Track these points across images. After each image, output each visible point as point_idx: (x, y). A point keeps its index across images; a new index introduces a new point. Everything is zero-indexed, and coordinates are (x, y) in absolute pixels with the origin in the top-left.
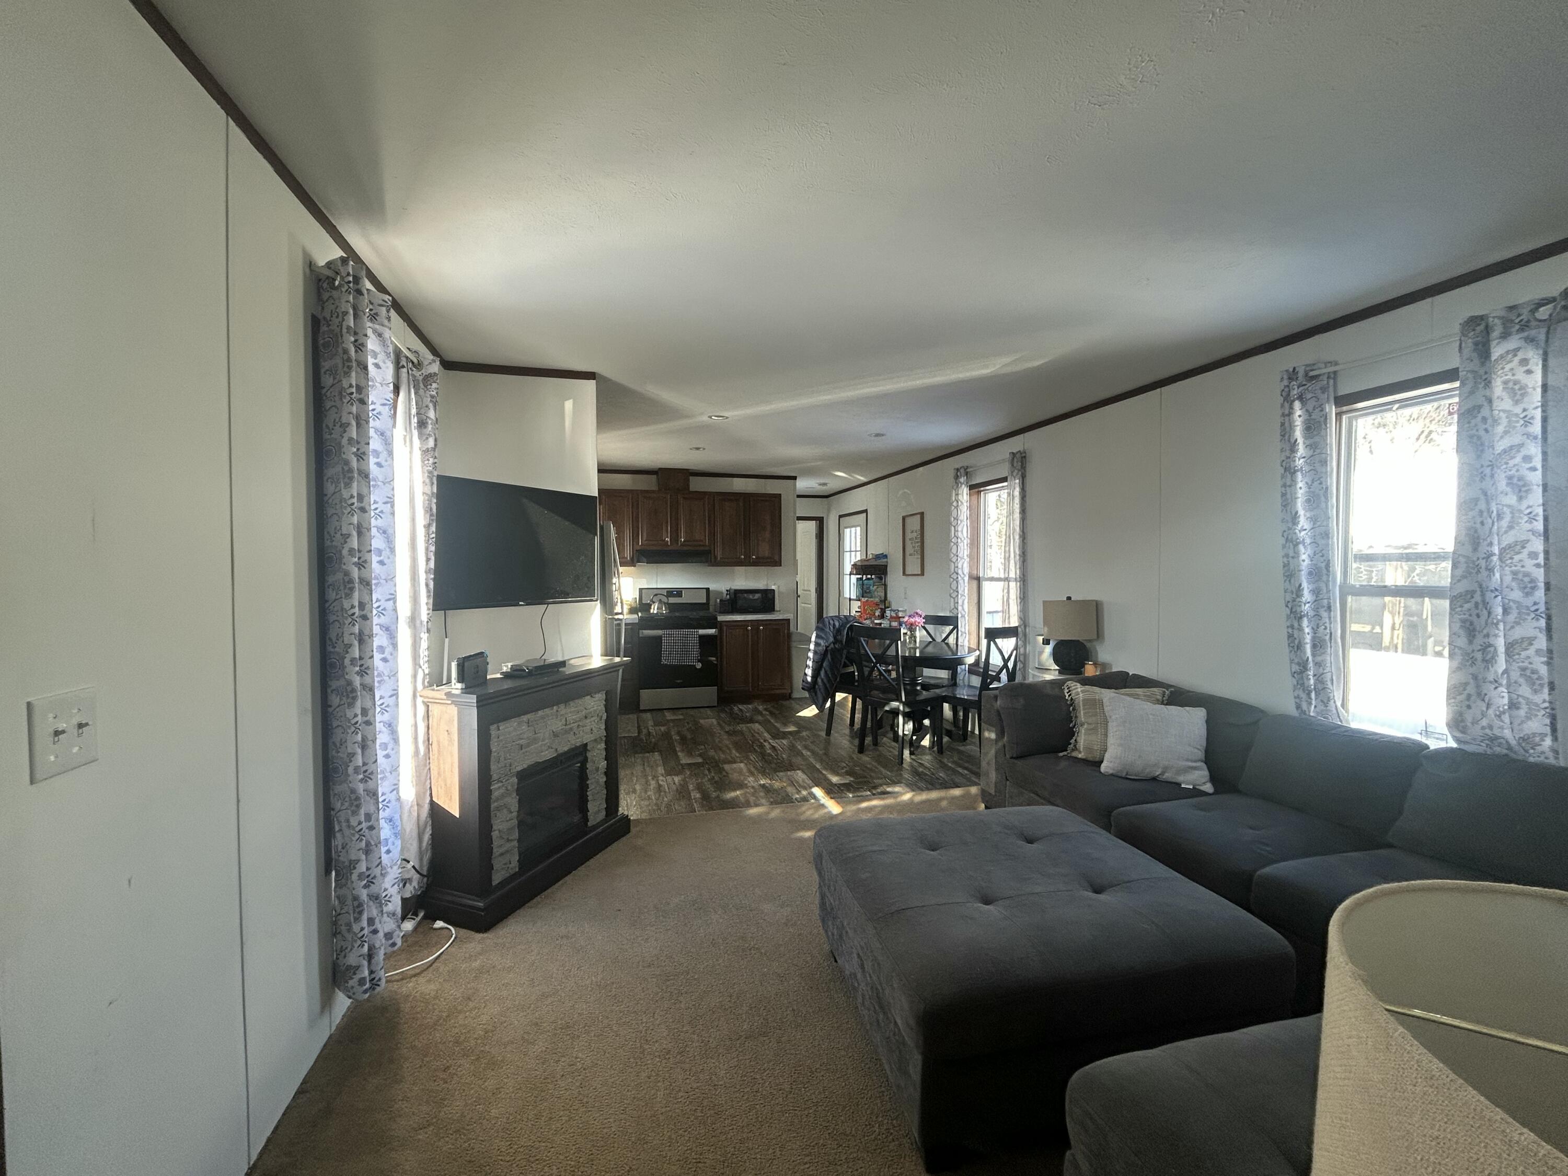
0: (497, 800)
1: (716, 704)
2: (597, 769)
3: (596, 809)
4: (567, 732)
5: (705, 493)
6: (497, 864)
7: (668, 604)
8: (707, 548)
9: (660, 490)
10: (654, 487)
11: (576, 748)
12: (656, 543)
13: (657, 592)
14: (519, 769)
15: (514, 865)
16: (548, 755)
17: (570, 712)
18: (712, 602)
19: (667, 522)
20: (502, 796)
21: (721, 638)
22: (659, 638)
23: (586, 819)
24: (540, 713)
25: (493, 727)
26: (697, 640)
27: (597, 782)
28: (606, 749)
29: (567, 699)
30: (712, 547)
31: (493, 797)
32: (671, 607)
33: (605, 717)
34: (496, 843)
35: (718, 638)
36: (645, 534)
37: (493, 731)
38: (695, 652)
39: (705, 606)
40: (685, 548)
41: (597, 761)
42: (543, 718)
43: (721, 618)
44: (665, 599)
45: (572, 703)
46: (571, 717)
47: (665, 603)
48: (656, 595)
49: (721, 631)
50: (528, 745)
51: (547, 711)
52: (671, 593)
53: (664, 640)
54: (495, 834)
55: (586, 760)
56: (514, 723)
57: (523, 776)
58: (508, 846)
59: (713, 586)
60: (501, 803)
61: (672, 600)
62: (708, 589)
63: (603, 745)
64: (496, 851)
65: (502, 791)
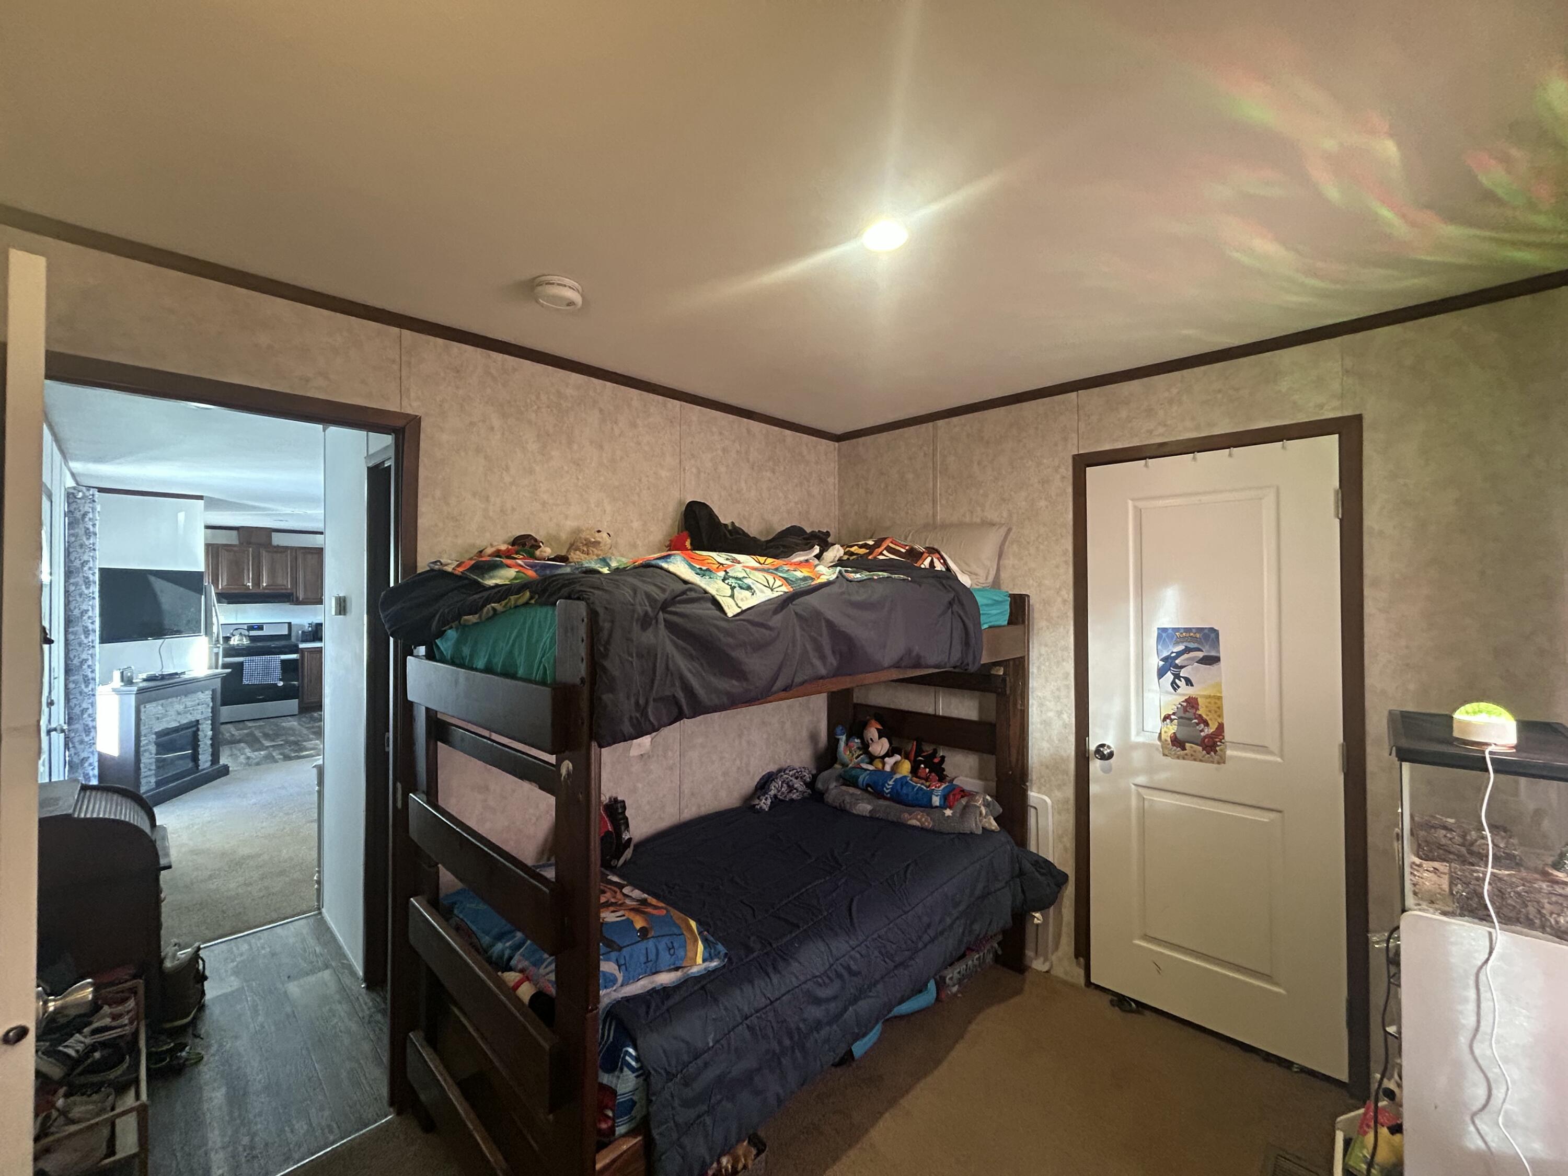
0: (144, 746)
1: (297, 713)
2: (206, 736)
3: (205, 759)
4: (185, 713)
5: (287, 548)
6: (143, 781)
7: (249, 636)
8: (289, 591)
9: (241, 544)
10: (235, 541)
11: (192, 722)
12: (236, 587)
13: (237, 627)
14: (157, 730)
15: (153, 785)
16: (174, 724)
17: (189, 701)
18: (293, 634)
19: (249, 570)
20: (147, 744)
21: (303, 664)
22: (242, 664)
23: (197, 766)
24: (170, 700)
25: (142, 706)
26: (278, 664)
27: (206, 744)
28: (212, 724)
29: (187, 694)
30: (294, 590)
31: (141, 744)
32: (253, 639)
33: (211, 704)
34: (143, 770)
35: (300, 662)
36: (225, 580)
37: (143, 709)
38: (278, 672)
39: (288, 636)
40: (266, 591)
41: (206, 731)
42: (171, 703)
43: (302, 646)
44: (246, 633)
45: (190, 696)
46: (189, 704)
47: (245, 636)
48: (237, 629)
49: (302, 656)
50: (162, 718)
51: (174, 699)
52: (251, 627)
53: (246, 666)
54: (142, 765)
55: (198, 730)
56: (154, 704)
57: (159, 734)
58: (149, 773)
59: (294, 621)
60: (146, 748)
61: (253, 633)
62: (290, 624)
63: (210, 722)
64: (143, 775)
65: (146, 741)
